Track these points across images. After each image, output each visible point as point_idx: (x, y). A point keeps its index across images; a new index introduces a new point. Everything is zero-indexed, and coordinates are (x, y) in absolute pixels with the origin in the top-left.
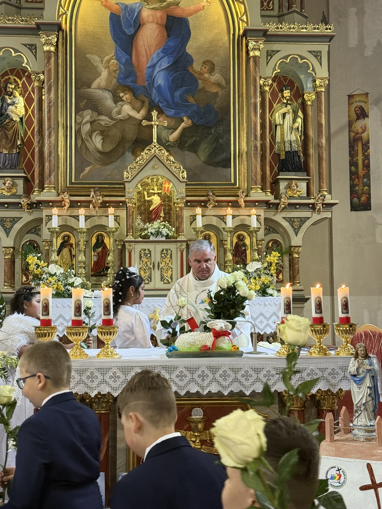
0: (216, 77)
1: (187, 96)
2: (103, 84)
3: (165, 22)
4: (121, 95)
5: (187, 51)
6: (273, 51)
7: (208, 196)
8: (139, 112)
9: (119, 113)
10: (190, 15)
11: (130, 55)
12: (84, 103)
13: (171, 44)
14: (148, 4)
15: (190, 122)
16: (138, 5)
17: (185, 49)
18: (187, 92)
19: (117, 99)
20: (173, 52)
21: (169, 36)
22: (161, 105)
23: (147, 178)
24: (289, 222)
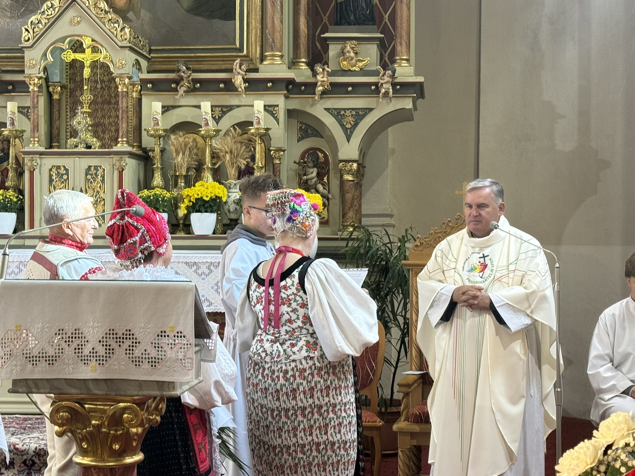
7: (179, 71)
23: (63, 40)
24: (335, 117)
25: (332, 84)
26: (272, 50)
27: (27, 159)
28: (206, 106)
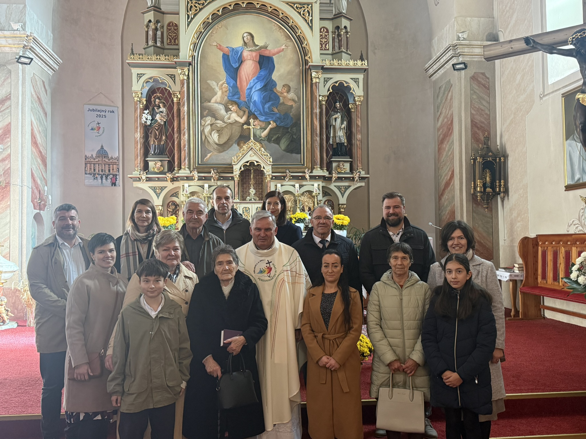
0: (292, 95)
1: (273, 108)
2: (219, 100)
3: (258, 60)
4: (230, 107)
5: (273, 78)
6: (328, 78)
7: (286, 172)
8: (242, 118)
9: (229, 119)
10: (274, 55)
11: (236, 81)
12: (206, 112)
13: (263, 73)
14: (247, 48)
15: (275, 124)
16: (240, 49)
17: (271, 78)
18: (272, 105)
19: (227, 110)
20: (263, 79)
21: (261, 69)
22: (256, 113)
23: (247, 162)
24: (338, 189)
25: (338, 177)
26: (317, 165)
27: (235, 205)
28: (297, 185)
